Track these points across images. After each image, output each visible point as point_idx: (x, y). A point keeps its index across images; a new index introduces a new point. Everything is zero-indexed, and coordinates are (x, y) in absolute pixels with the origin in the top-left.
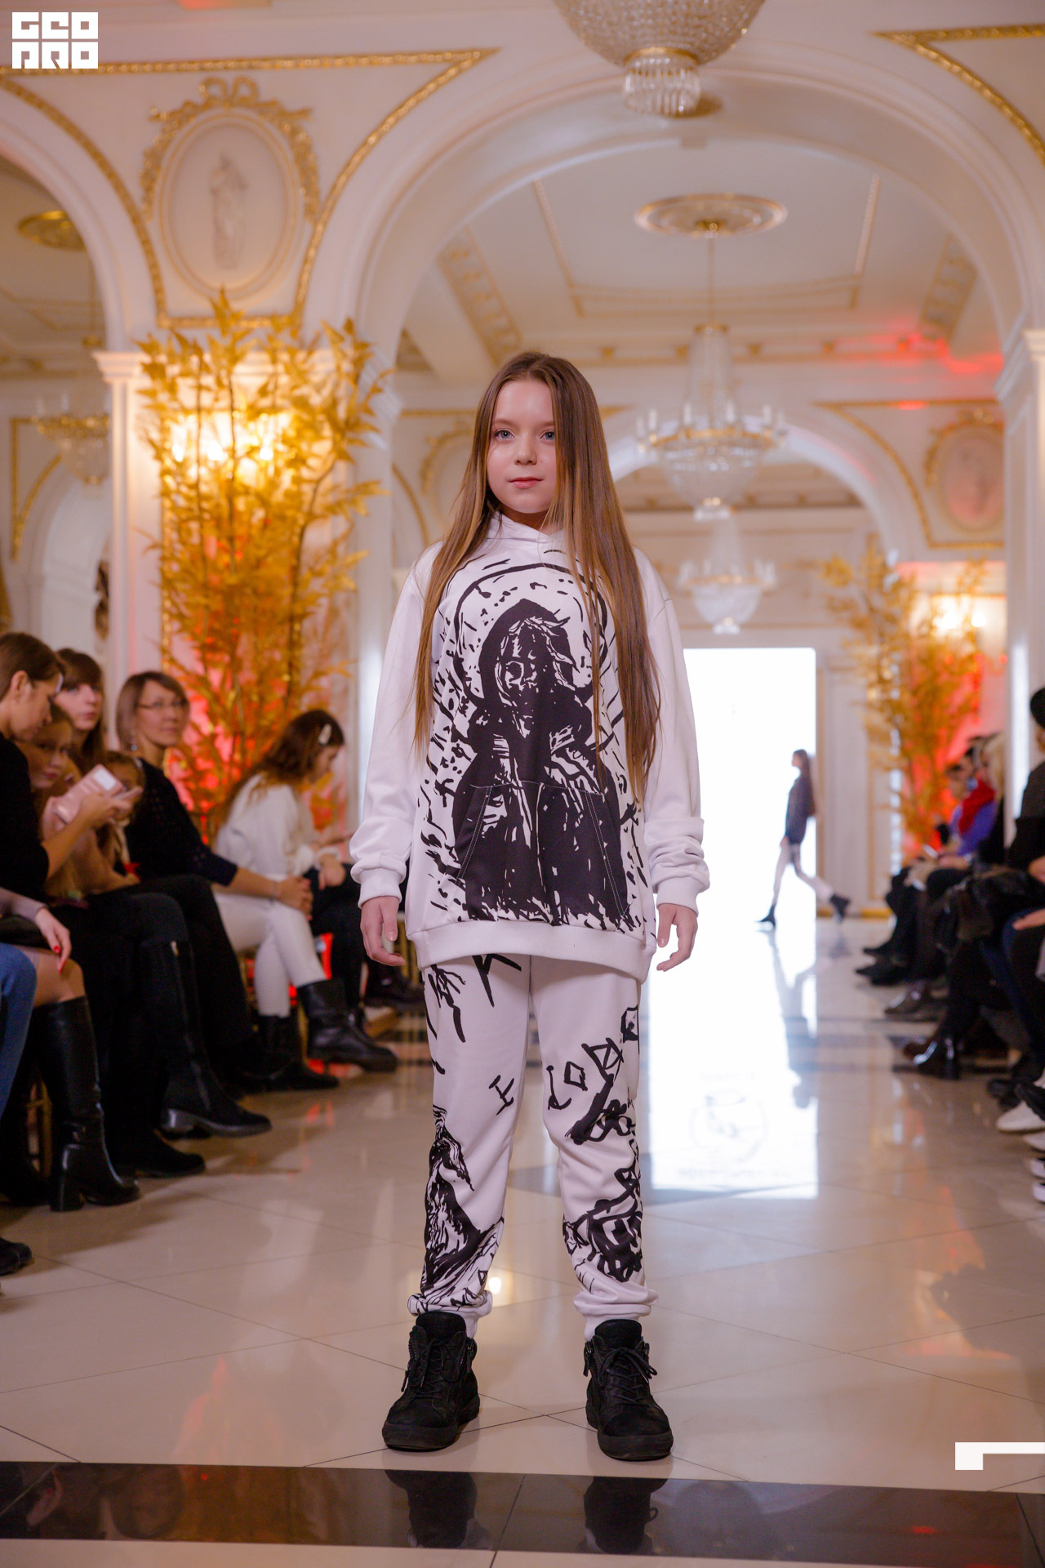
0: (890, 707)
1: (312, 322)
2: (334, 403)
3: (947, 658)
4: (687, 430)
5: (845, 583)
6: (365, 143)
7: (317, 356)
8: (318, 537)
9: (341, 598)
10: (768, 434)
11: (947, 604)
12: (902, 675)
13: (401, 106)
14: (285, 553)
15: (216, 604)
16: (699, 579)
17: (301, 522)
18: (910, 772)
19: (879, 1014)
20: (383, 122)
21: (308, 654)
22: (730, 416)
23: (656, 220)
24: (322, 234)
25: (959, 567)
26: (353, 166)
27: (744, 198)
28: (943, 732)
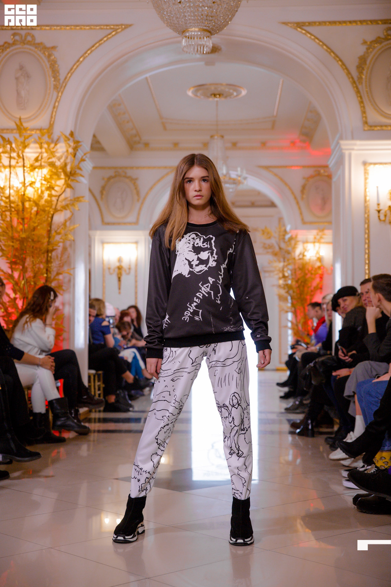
0: (288, 287)
1: (56, 132)
2: (66, 165)
3: (310, 268)
5: (270, 238)
6: (78, 61)
7: (58, 146)
8: (59, 218)
9: (68, 243)
10: (239, 178)
11: (310, 246)
12: (292, 274)
13: (93, 46)
14: (45, 224)
15: (17, 245)
17: (52, 213)
18: (295, 313)
19: (283, 411)
20: (86, 53)
21: (54, 266)
22: (224, 172)
23: (195, 93)
24: (61, 97)
25: (314, 232)
26: (73, 70)
27: (230, 85)
28: (308, 297)
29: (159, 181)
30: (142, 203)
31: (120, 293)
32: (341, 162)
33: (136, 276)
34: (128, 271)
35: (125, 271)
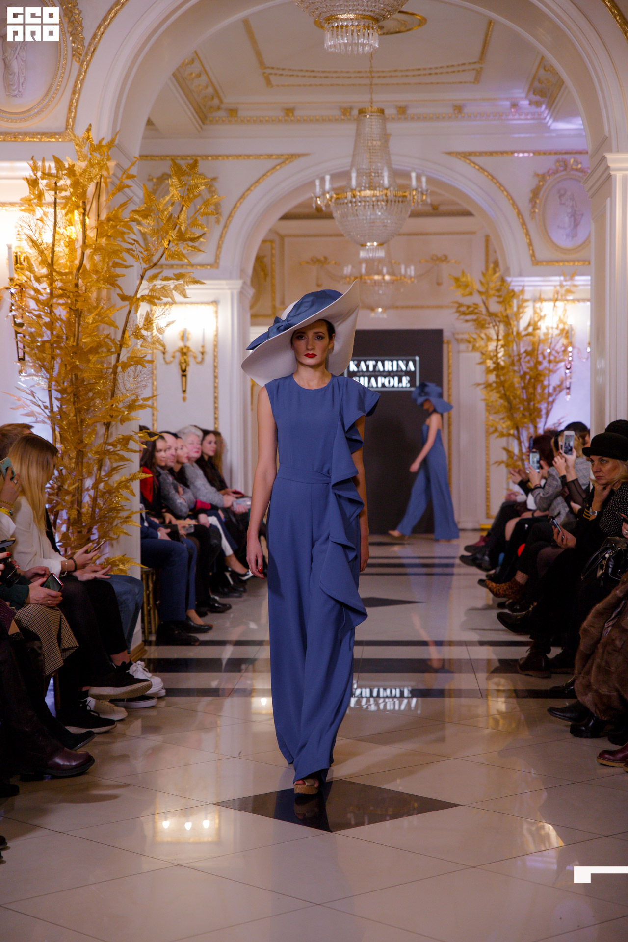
0: (502, 387)
3: (547, 351)
4: (355, 190)
5: (471, 294)
11: (546, 308)
24: (85, 73)
25: (557, 279)
28: (543, 406)
29: (257, 182)
30: (226, 226)
31: (184, 399)
33: (215, 367)
34: (199, 356)
35: (195, 358)
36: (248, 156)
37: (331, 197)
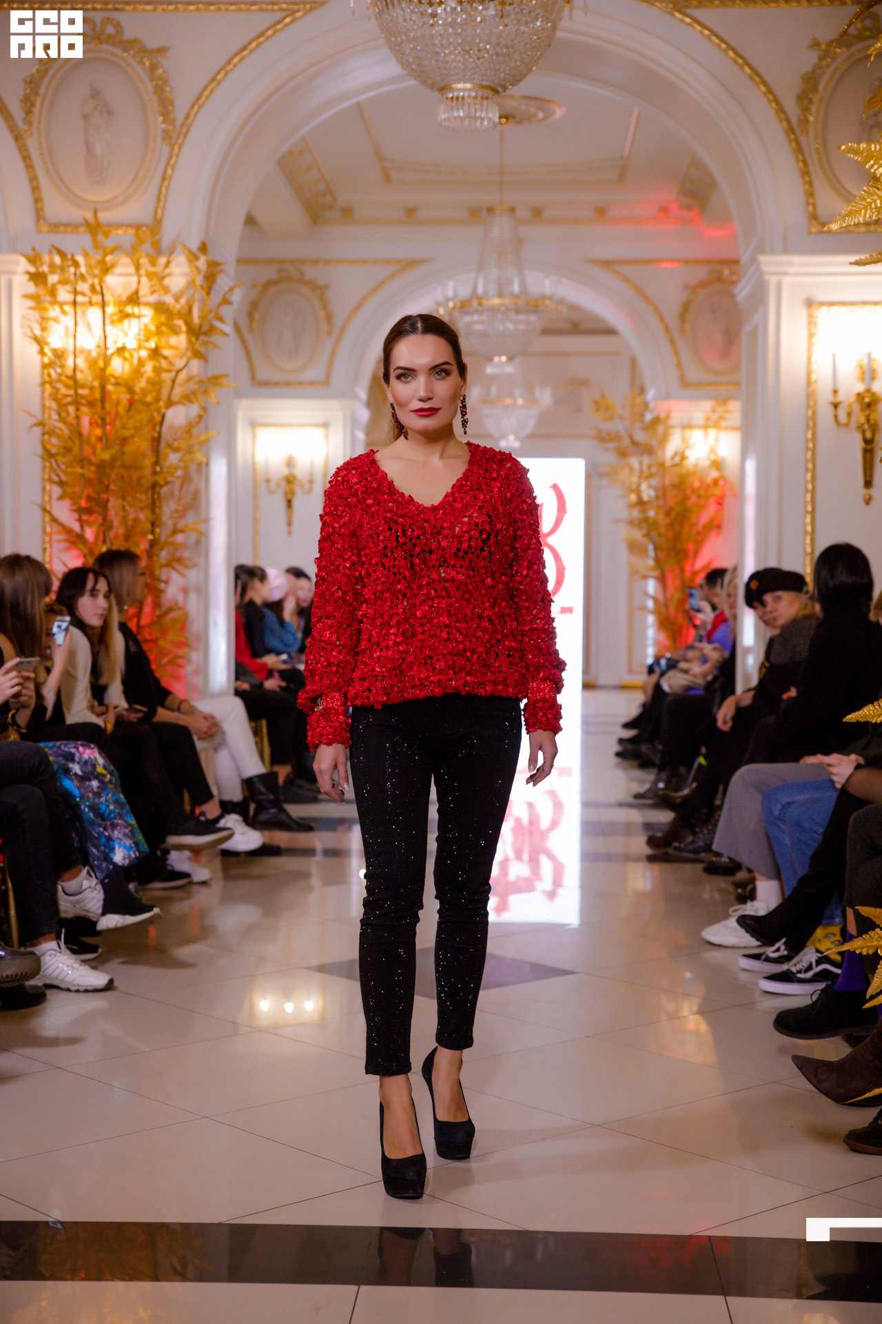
0: (647, 525)
1: (168, 234)
2: (190, 309)
3: (696, 484)
4: (479, 298)
5: (611, 419)
6: (213, 80)
7: (174, 264)
9: (193, 467)
10: (548, 302)
11: (696, 436)
12: (657, 498)
13: (245, 49)
15: (90, 472)
16: (486, 401)
17: (163, 410)
18: (662, 579)
20: (230, 62)
22: (516, 288)
24: (177, 157)
25: (707, 405)
26: (203, 99)
27: (530, 98)
28: (691, 546)
29: (374, 291)
30: (339, 339)
31: (290, 533)
32: (759, 295)
34: (307, 486)
35: (302, 486)
36: (364, 262)
37: (455, 307)
